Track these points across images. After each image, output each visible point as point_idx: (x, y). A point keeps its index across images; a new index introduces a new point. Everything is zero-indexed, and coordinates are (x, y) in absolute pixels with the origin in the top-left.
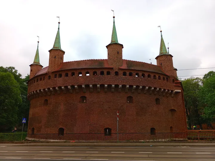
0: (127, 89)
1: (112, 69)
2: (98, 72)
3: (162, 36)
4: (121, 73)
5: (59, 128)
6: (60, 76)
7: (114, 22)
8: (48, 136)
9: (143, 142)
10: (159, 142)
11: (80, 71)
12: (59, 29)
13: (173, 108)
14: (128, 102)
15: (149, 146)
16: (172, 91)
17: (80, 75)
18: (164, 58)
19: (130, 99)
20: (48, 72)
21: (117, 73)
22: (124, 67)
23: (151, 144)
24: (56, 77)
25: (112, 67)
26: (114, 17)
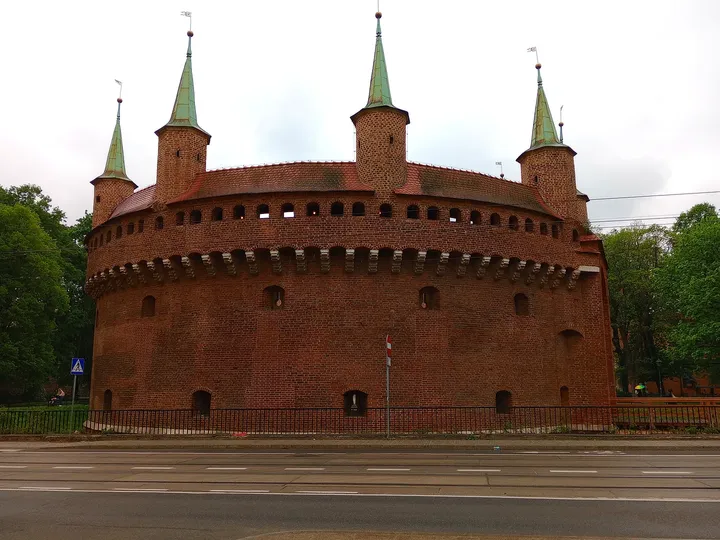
0: (420, 263)
1: (371, 194)
2: (326, 206)
3: (540, 83)
4: (400, 208)
5: (193, 391)
6: (197, 217)
7: (379, 34)
8: (156, 419)
9: (471, 437)
10: (522, 436)
11: (263, 202)
12: (189, 55)
13: (570, 326)
14: (424, 305)
15: (490, 449)
16: (570, 270)
17: (262, 216)
18: (545, 158)
19: (429, 295)
20: (156, 204)
21: (386, 211)
22: (413, 188)
23: (497, 444)
24: (180, 221)
25: (372, 188)
26: (378, 16)
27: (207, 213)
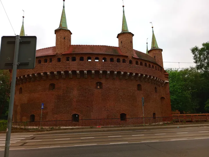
1: (127, 57)
2: (115, 59)
4: (134, 62)
5: (72, 115)
7: (124, 12)
12: (64, 7)
13: (163, 96)
20: (57, 54)
21: (131, 62)
22: (135, 56)
24: (68, 60)
25: (127, 55)
26: (123, 6)
27: (78, 58)
